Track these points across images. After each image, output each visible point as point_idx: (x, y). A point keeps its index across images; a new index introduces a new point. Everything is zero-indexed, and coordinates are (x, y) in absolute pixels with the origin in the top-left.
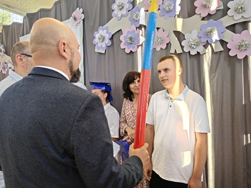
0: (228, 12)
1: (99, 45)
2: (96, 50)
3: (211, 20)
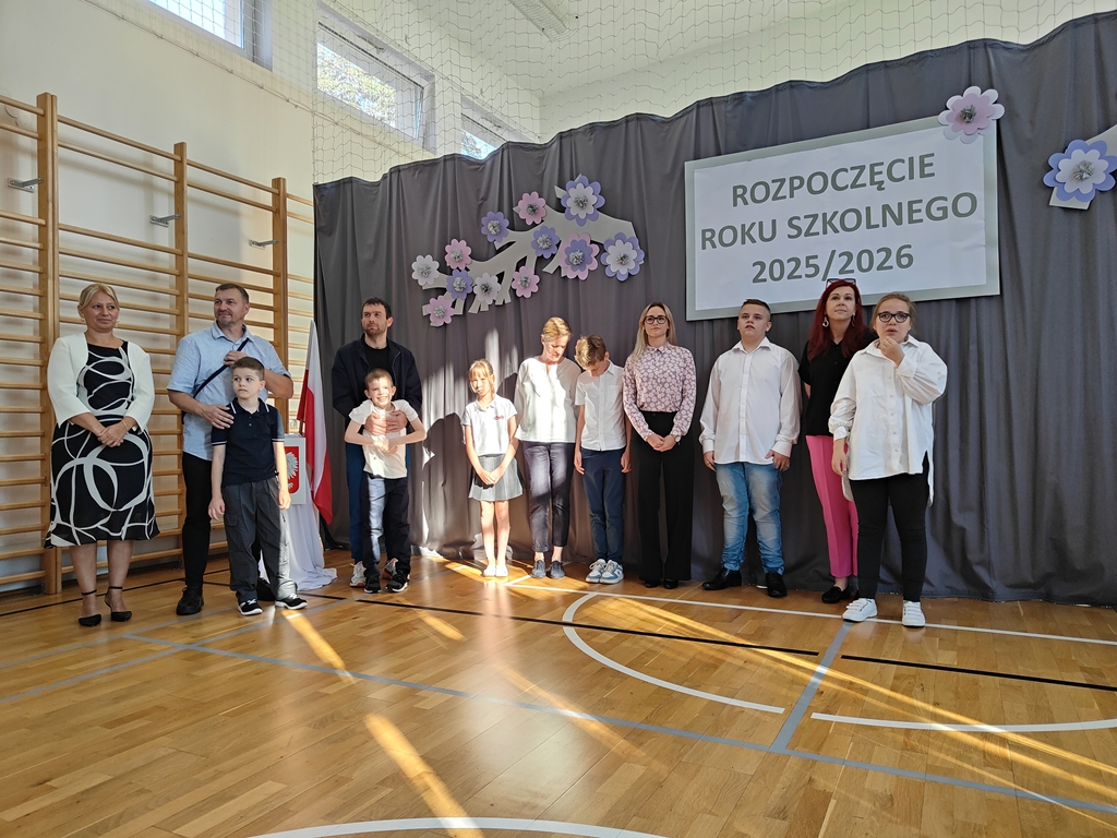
1: (1069, 188)
2: (1055, 201)
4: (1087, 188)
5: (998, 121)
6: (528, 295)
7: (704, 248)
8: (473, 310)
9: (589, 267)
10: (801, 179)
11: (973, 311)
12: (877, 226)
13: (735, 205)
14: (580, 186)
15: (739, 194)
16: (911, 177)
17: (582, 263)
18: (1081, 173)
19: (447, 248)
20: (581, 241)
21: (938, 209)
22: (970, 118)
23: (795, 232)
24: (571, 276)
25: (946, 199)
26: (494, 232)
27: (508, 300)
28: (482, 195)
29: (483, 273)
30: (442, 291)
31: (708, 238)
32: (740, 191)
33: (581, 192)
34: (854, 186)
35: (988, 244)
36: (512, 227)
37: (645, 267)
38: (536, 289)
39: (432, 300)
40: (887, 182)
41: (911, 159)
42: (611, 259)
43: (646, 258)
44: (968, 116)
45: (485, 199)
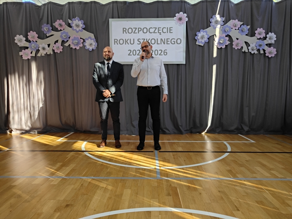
0: (267, 39)
1: (200, 40)
2: (197, 43)
3: (260, 40)
4: (203, 41)
5: (187, 22)
6: (59, 52)
7: (115, 44)
8: (39, 55)
9: (79, 46)
10: (141, 29)
11: (180, 67)
12: (159, 44)
13: (123, 33)
14: (77, 20)
15: (124, 30)
16: (167, 32)
17: (78, 44)
18: (202, 37)
19: (29, 34)
20: (77, 37)
21: (173, 41)
22: (181, 20)
23: (139, 43)
24: (74, 47)
25: (175, 39)
26: (46, 31)
27: (52, 53)
28: (40, 17)
29: (42, 44)
30: (27, 48)
31: (116, 41)
32: (125, 30)
33: (77, 23)
34: (154, 32)
35: (183, 51)
36: (52, 30)
37: (98, 47)
38: (62, 51)
39: (23, 51)
40: (162, 33)
41: (167, 28)
42: (87, 44)
43: (98, 45)
44: (180, 19)
45: (42, 19)
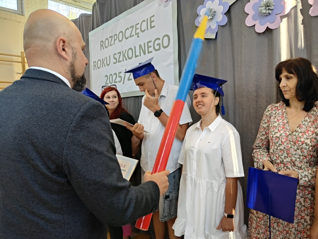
4: (214, 26)
7: (94, 70)
10: (117, 35)
12: (138, 56)
13: (101, 49)
15: (102, 45)
16: (147, 29)
21: (157, 45)
23: (115, 61)
25: (159, 39)
31: (95, 65)
34: (131, 36)
35: (174, 64)
40: (140, 33)
41: (147, 20)
